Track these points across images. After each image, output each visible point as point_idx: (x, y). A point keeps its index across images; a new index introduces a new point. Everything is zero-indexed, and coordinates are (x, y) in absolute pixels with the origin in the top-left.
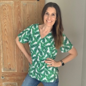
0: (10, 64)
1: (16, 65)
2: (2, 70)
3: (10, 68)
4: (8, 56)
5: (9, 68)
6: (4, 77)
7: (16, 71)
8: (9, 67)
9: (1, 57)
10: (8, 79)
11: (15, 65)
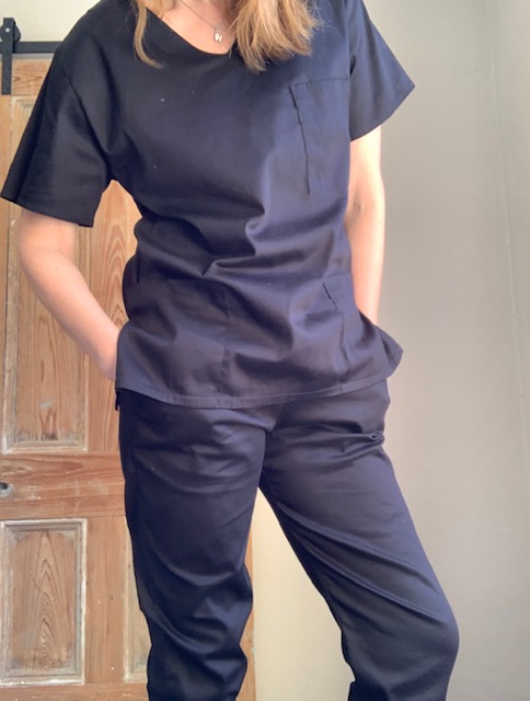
0: (50, 411)
1: (86, 414)
2: (4, 440)
3: (50, 431)
4: (42, 364)
5: (44, 433)
6: (11, 486)
7: (85, 449)
8: (44, 427)
9: (7, 368)
10: (33, 497)
11: (79, 416)
